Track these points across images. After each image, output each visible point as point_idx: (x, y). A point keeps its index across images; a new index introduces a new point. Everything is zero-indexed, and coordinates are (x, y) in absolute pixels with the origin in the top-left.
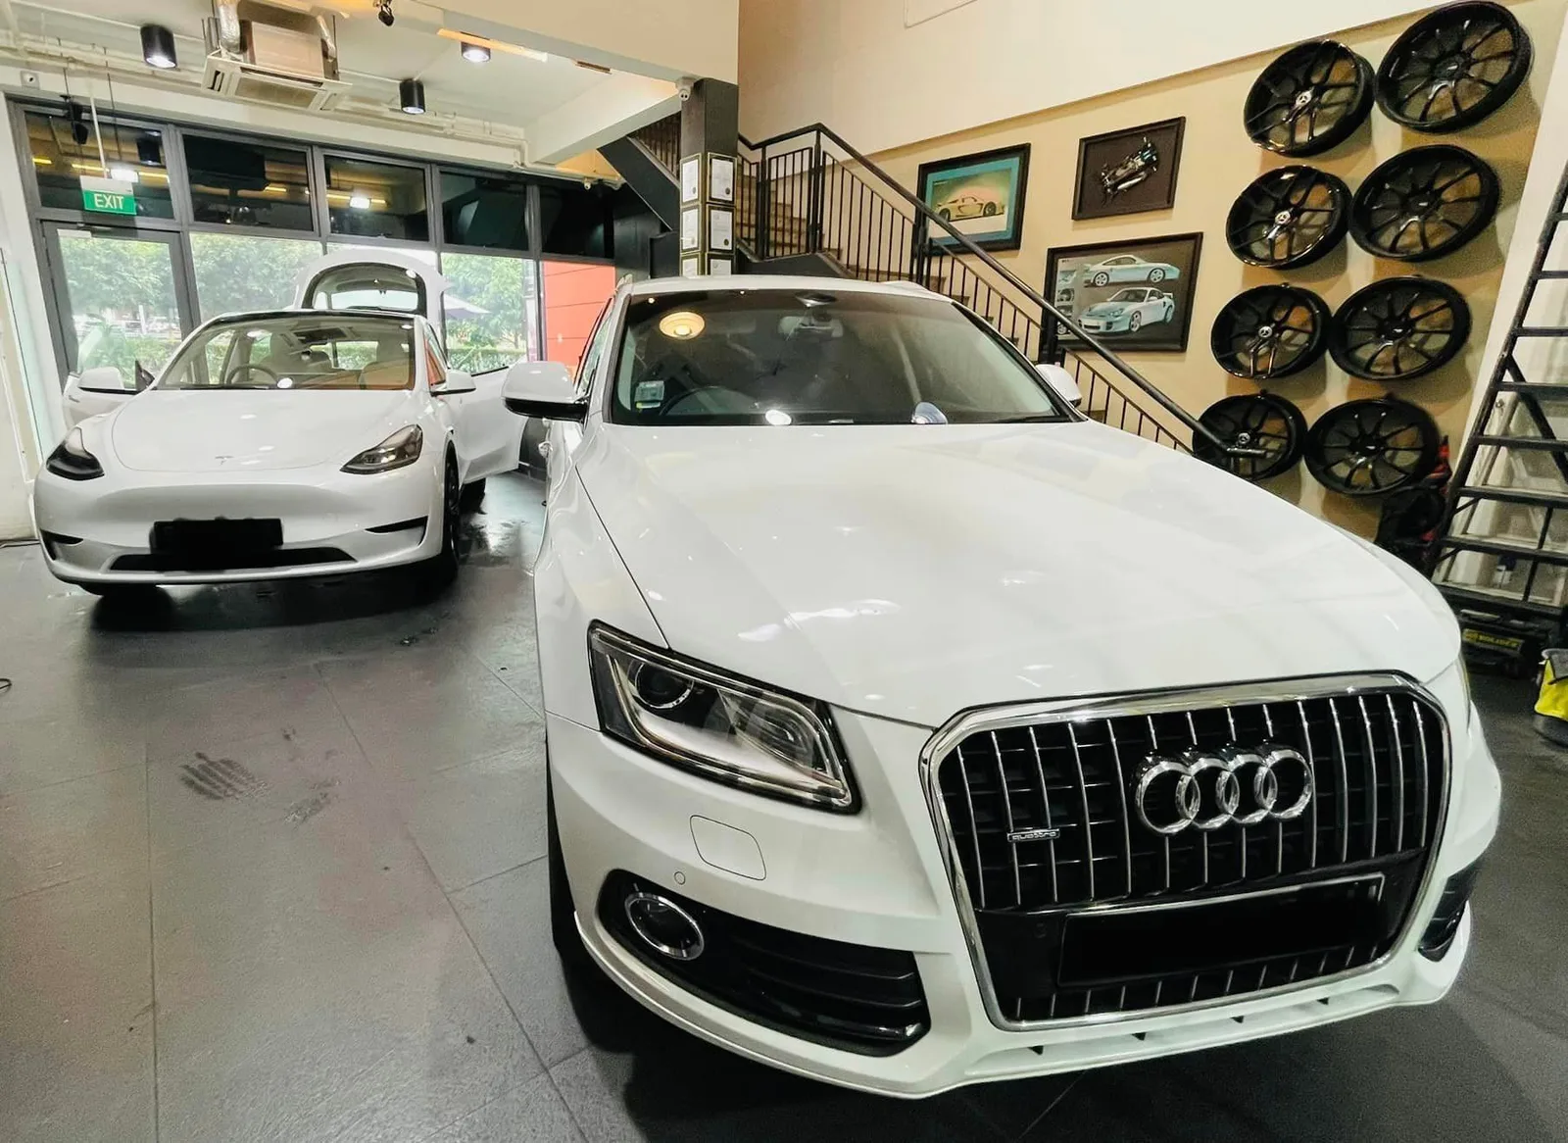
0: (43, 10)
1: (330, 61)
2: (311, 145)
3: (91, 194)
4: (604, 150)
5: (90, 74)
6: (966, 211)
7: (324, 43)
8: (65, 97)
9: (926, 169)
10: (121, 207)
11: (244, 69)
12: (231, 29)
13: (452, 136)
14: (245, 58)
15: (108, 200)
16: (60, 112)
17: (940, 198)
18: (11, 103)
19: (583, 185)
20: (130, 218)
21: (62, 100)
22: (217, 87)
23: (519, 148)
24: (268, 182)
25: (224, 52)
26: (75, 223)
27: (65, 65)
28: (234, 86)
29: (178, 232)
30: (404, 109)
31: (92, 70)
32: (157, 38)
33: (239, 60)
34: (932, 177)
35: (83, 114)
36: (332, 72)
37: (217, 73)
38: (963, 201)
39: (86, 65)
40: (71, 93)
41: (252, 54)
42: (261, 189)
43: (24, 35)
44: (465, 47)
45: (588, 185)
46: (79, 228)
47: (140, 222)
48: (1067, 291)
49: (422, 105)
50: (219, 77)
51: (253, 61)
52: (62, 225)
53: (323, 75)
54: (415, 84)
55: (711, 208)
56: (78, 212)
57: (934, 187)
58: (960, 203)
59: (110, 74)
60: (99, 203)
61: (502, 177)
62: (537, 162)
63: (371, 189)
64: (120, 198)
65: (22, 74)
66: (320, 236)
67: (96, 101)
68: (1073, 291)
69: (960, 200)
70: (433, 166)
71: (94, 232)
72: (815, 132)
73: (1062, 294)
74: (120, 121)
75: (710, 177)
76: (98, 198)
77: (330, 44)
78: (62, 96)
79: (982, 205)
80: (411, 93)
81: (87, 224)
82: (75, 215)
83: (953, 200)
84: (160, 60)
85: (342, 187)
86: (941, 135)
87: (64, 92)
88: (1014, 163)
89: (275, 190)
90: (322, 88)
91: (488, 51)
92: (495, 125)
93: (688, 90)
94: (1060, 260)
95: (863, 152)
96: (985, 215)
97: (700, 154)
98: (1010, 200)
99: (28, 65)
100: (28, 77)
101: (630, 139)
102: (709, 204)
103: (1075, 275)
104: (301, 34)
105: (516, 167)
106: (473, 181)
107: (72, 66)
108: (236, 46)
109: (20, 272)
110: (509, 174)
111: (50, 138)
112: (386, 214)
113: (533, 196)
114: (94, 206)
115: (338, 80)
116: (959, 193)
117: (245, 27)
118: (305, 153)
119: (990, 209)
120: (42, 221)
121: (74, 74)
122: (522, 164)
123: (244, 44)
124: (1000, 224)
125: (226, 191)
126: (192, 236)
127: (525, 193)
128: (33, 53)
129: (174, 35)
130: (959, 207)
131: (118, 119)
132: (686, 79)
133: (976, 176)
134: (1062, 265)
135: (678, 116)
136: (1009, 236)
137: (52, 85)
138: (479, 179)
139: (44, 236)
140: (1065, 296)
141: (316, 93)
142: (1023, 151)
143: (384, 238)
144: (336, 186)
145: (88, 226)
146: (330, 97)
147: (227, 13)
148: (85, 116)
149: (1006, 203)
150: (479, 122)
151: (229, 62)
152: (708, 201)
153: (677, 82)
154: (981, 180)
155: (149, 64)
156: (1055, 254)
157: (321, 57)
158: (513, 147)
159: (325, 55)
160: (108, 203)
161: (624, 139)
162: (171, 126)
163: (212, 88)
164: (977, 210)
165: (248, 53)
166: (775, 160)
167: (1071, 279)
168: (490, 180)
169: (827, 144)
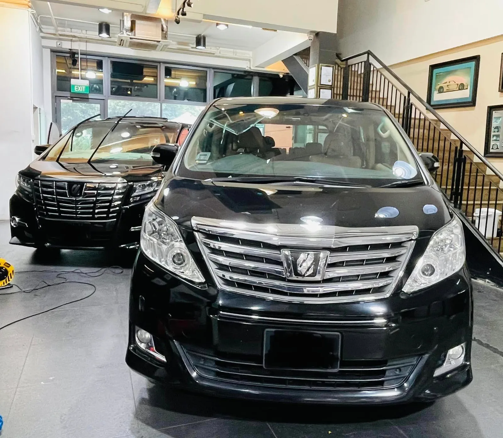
0: (66, 20)
1: (164, 32)
2: (160, 62)
3: (74, 86)
4: (284, 61)
5: (80, 41)
6: (451, 88)
7: (162, 25)
8: (70, 50)
9: (433, 67)
10: (84, 91)
11: (131, 38)
12: (128, 24)
13: (219, 57)
14: (132, 34)
15: (79, 88)
16: (68, 55)
17: (439, 82)
18: (52, 53)
19: (279, 75)
20: (87, 95)
21: (69, 50)
22: (122, 44)
23: (250, 60)
24: (145, 76)
25: (125, 32)
26: (67, 97)
27: (71, 38)
28: (128, 44)
29: (104, 100)
30: (197, 47)
31: (81, 39)
32: (104, 27)
33: (129, 35)
34: (436, 71)
35: (76, 55)
36: (165, 36)
37: (122, 40)
38: (449, 82)
39: (79, 38)
40: (72, 48)
41: (135, 32)
42: (142, 79)
43: (59, 28)
44: (217, 24)
45: (281, 76)
46: (68, 99)
47: (91, 96)
48: (497, 128)
49: (204, 45)
50: (122, 41)
51: (135, 35)
52: (63, 98)
53: (161, 38)
54: (202, 37)
55: (320, 89)
56: (69, 93)
57: (437, 76)
58: (448, 84)
59: (87, 40)
60: (76, 89)
61: (242, 73)
62: (256, 67)
63: (189, 78)
64: (84, 87)
65: (57, 42)
66: (160, 100)
67: (80, 50)
68: (500, 128)
69: (448, 82)
70: (211, 69)
71: (73, 100)
72: (366, 55)
73: (495, 129)
74: (88, 57)
75: (321, 75)
76: (76, 87)
77: (165, 26)
78: (69, 49)
79: (458, 84)
80: (200, 41)
81: (71, 97)
82: (67, 94)
83: (445, 82)
84: (104, 35)
85: (176, 77)
86: (440, 51)
87: (70, 48)
88: (473, 64)
89: (147, 79)
90: (160, 43)
91: (227, 25)
92: (237, 51)
93: (312, 37)
94: (494, 112)
95: (387, 64)
96: (459, 89)
97: (316, 65)
98: (471, 82)
99: (60, 39)
100: (59, 43)
101: (294, 56)
102: (320, 87)
103: (501, 119)
104: (154, 23)
105: (247, 69)
106: (231, 75)
107: (74, 39)
108: (129, 30)
109: (45, 116)
110: (245, 72)
111: (65, 62)
112: (195, 88)
113: (256, 80)
114: (75, 91)
115: (167, 40)
116: (448, 79)
117: (133, 23)
118: (157, 66)
119: (462, 87)
120: (56, 96)
121: (74, 41)
122: (250, 68)
123: (132, 29)
124: (466, 94)
125: (129, 81)
126: (109, 101)
127: (252, 79)
128: (60, 35)
129: (110, 25)
130: (448, 85)
131: (87, 56)
132: (312, 32)
133: (455, 71)
134: (495, 114)
135: (309, 47)
136: (470, 100)
137: (66, 46)
138: (233, 75)
139: (56, 102)
140: (496, 130)
141: (158, 45)
142: (476, 59)
143: (187, 101)
144: (174, 77)
145: (72, 98)
146: (164, 46)
147: (127, 19)
148: (76, 56)
149: (469, 84)
150: (232, 50)
151: (126, 35)
152: (319, 85)
153: (308, 33)
154: (457, 73)
155: (100, 36)
156: (491, 109)
157: (161, 31)
158: (246, 60)
159: (163, 30)
160: (79, 89)
161: (292, 56)
162: (107, 58)
163: (120, 45)
164: (455, 87)
165: (133, 32)
166: (357, 64)
167: (499, 121)
168: (238, 75)
169: (372, 60)
